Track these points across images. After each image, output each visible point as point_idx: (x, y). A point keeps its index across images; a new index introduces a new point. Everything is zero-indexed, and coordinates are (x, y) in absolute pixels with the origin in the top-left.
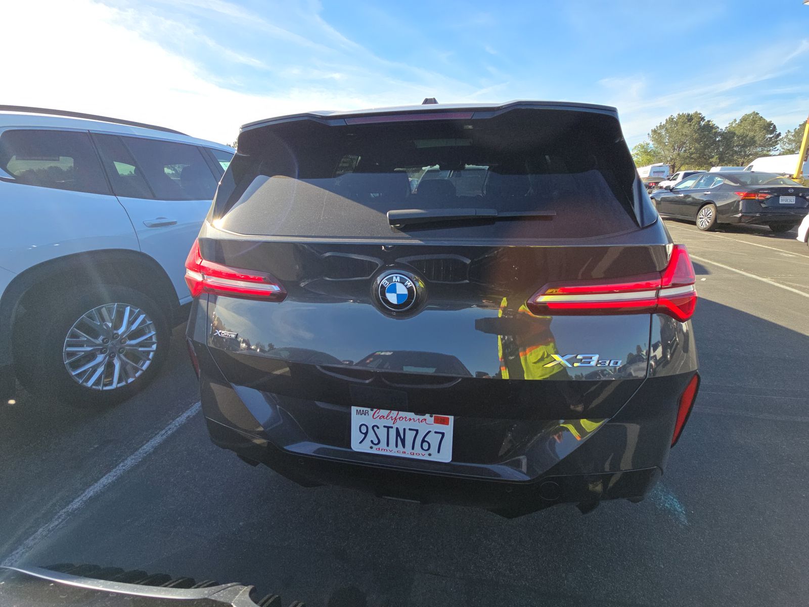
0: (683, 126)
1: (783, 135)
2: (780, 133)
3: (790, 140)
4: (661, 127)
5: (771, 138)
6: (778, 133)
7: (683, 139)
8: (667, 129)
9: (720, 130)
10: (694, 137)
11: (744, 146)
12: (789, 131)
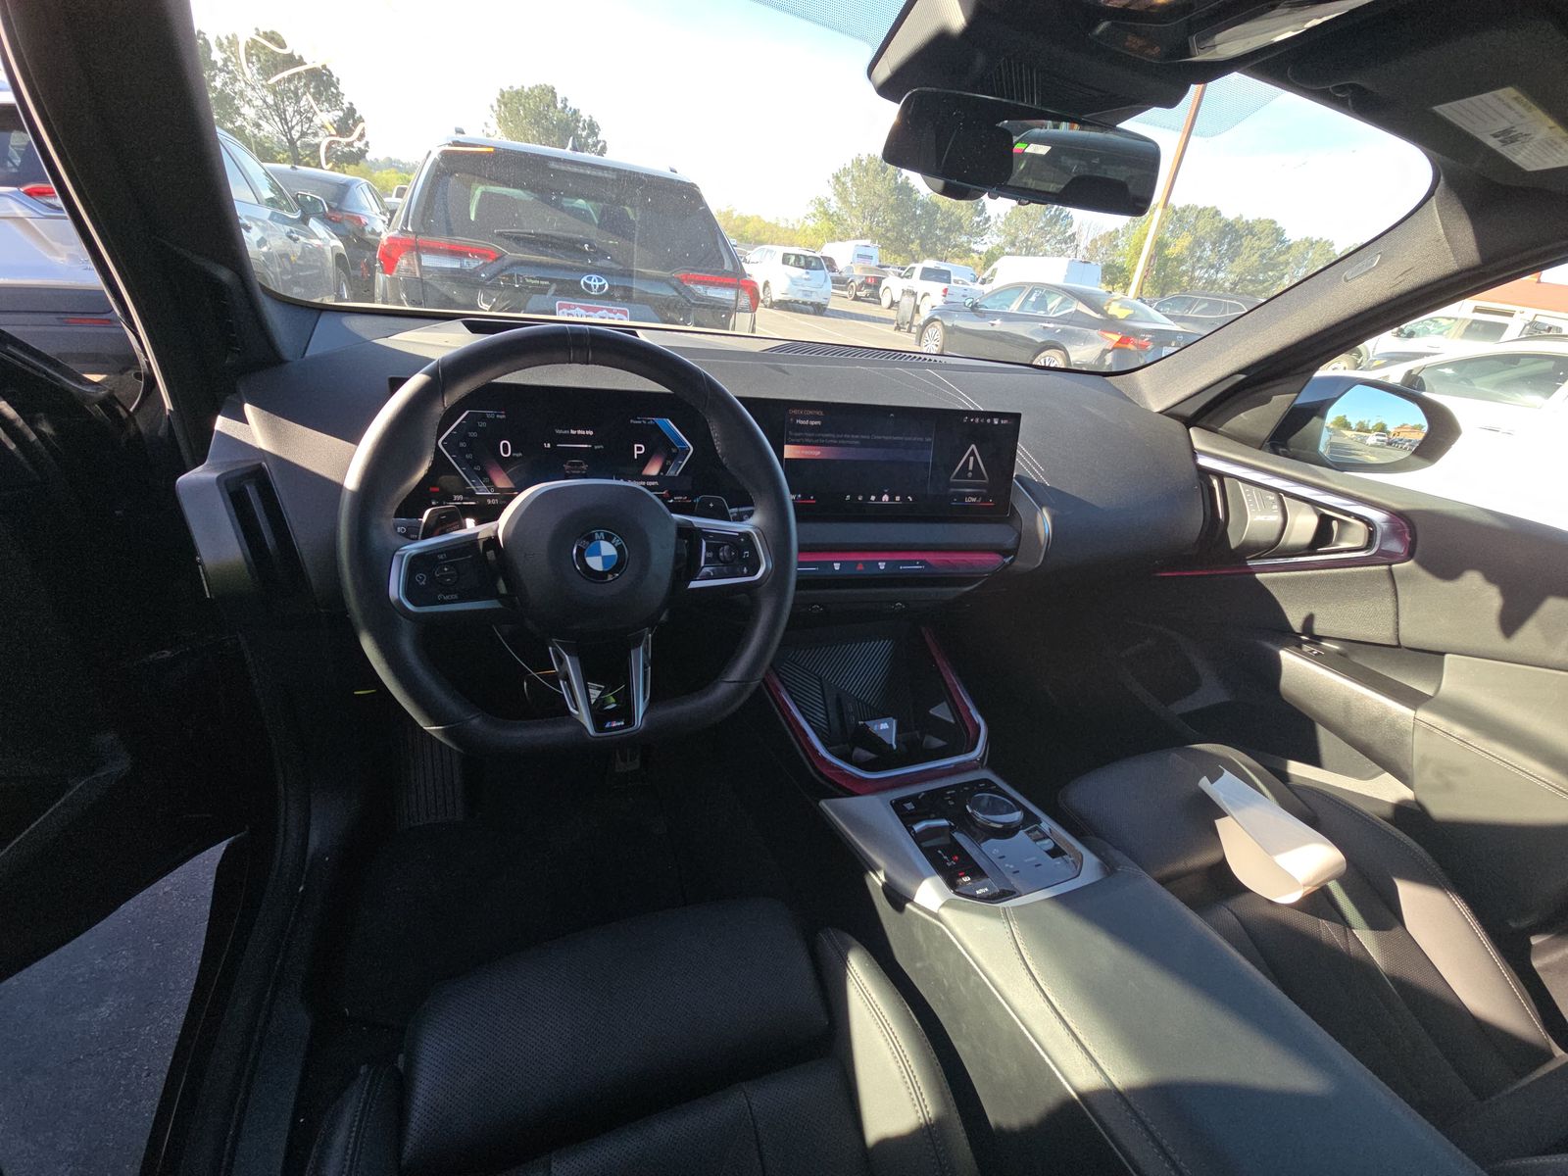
0: (875, 179)
1: (993, 220)
2: (989, 217)
3: (999, 230)
4: (846, 172)
5: (978, 223)
6: (987, 216)
7: (876, 202)
8: (853, 179)
9: (921, 198)
10: (891, 201)
11: (949, 230)
12: (998, 215)
